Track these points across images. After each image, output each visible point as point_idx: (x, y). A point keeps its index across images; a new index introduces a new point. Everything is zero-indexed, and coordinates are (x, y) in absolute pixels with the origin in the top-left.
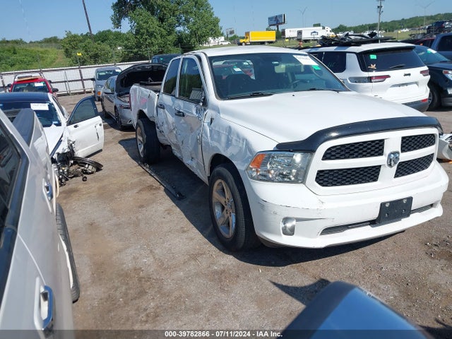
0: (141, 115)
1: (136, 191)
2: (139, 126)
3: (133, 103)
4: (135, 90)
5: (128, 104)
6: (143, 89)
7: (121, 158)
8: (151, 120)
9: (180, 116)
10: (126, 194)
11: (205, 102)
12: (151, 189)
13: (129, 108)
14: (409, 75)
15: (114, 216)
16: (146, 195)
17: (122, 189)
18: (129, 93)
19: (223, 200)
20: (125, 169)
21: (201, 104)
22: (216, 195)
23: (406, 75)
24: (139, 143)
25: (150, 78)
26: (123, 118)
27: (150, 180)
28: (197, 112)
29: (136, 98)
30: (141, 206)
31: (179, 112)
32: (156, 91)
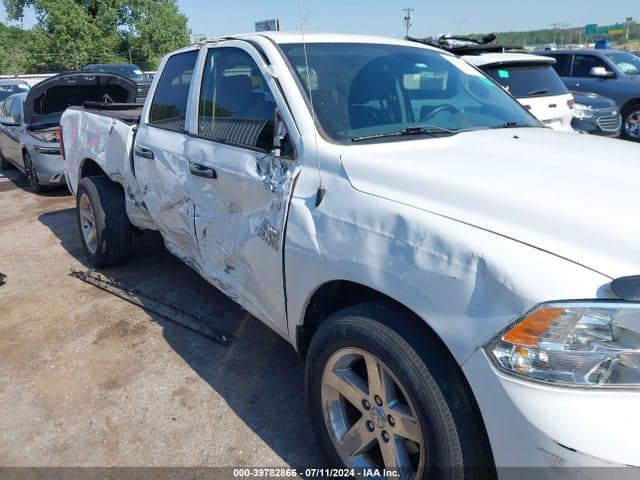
0: (90, 168)
1: (91, 337)
2: (86, 192)
3: (68, 145)
4: (73, 119)
5: (57, 145)
6: (93, 116)
7: (44, 253)
8: (114, 179)
9: (205, 176)
10: (70, 346)
11: (289, 149)
12: (125, 332)
13: (60, 152)
14: (554, 106)
15: (48, 418)
16: (116, 351)
17: (56, 336)
18: (58, 124)
19: (355, 395)
20: (56, 281)
21: (278, 152)
22: (335, 383)
23: (551, 106)
24: (84, 223)
25: (107, 96)
26: (42, 170)
27: (118, 306)
28: (259, 170)
29: (75, 134)
30: (112, 384)
31: (203, 168)
32: (128, 121)
